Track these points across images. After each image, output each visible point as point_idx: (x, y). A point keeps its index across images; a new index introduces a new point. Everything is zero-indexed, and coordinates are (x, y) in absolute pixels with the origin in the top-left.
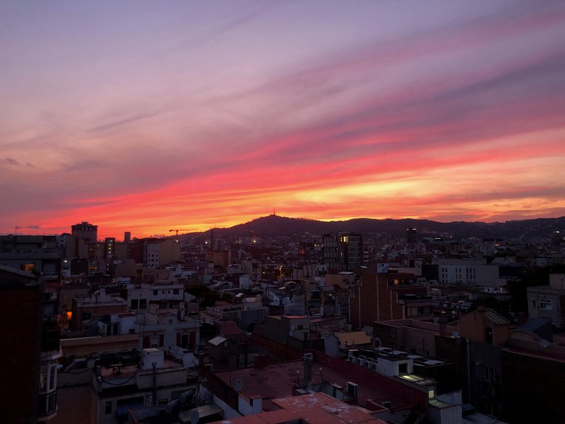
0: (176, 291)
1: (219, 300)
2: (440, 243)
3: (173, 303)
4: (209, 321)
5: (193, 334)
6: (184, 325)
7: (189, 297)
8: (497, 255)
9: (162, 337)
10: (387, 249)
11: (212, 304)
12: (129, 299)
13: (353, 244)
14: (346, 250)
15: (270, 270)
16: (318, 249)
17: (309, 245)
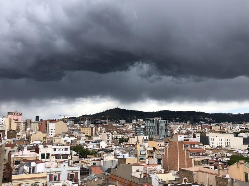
0: (66, 149)
1: (89, 154)
3: (65, 156)
4: (85, 166)
5: (77, 174)
6: (72, 168)
9: (59, 175)
10: (180, 128)
11: (86, 157)
12: (40, 153)
13: (162, 125)
14: (158, 128)
15: (116, 138)
16: (143, 127)
17: (138, 125)
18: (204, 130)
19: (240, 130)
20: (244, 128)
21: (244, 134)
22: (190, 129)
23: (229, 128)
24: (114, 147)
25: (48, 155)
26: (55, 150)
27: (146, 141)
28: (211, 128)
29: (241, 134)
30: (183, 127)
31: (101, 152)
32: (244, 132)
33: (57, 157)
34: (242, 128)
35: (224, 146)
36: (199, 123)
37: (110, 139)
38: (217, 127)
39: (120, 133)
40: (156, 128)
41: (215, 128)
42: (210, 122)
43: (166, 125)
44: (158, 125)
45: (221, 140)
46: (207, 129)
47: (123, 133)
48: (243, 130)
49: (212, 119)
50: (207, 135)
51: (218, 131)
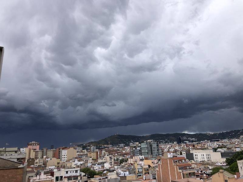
0: (76, 171)
1: (96, 174)
7: (83, 174)
11: (93, 177)
12: (55, 176)
13: (154, 146)
14: (151, 148)
15: (117, 160)
16: (139, 149)
17: (135, 147)
18: (188, 148)
19: (217, 146)
20: (221, 144)
21: (221, 149)
22: (177, 148)
23: (208, 145)
24: (116, 167)
25: (62, 177)
26: (67, 172)
27: (142, 160)
28: (194, 146)
29: (219, 150)
30: (171, 147)
31: (105, 172)
32: (221, 148)
33: (69, 178)
34: (219, 144)
35: (206, 160)
36: (183, 142)
37: (113, 160)
38: (199, 145)
39: (120, 155)
40: (150, 149)
41: (197, 145)
42: (192, 141)
43: (158, 145)
44: (151, 146)
45: (203, 156)
46: (191, 147)
47: (123, 155)
48: (220, 146)
49: (194, 139)
50: (191, 152)
51: (200, 148)
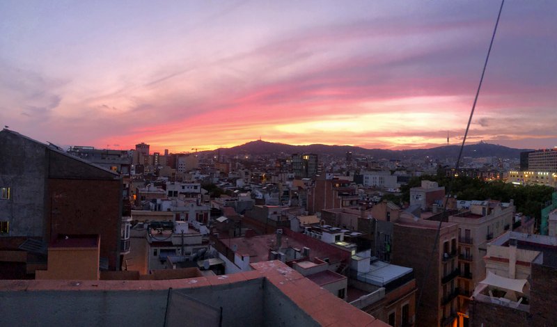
0: (196, 187)
1: (223, 193)
2: (366, 162)
3: (194, 195)
4: (217, 206)
5: (206, 214)
6: (201, 208)
7: (204, 191)
8: (397, 170)
9: (187, 215)
10: (334, 165)
11: (218, 196)
12: (167, 190)
14: (307, 164)
16: (289, 163)
17: (283, 161)
21: (400, 172)
25: (176, 192)
26: (183, 187)
27: (291, 179)
43: (316, 161)
48: (399, 168)
50: (361, 174)
51: (375, 169)
